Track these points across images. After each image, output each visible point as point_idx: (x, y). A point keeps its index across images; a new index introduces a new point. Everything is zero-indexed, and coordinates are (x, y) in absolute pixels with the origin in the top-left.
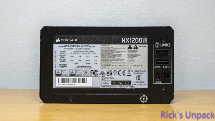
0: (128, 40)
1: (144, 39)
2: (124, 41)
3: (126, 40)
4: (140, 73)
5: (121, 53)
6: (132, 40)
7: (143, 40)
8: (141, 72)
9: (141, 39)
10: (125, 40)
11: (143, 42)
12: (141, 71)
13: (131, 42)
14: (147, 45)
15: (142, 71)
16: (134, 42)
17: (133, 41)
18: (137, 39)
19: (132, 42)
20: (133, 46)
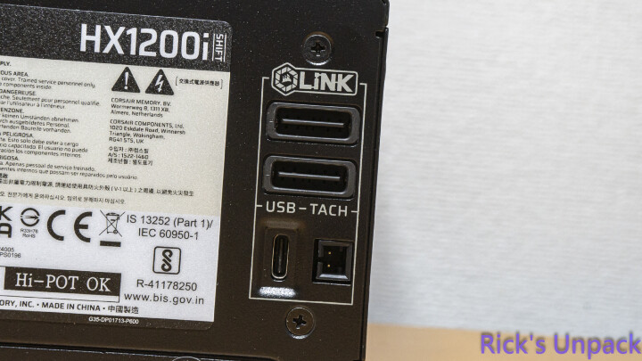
0: (114, 40)
1: (209, 40)
2: (90, 44)
3: (105, 39)
4: (176, 234)
5: (68, 112)
6: (142, 38)
7: (206, 45)
8: (181, 227)
9: (191, 41)
10: (97, 38)
11: (205, 57)
12: (179, 221)
13: (133, 52)
14: (225, 77)
15: (188, 224)
16: (154, 54)
17: (147, 49)
18: (169, 39)
19: (142, 53)
20: (144, 75)
